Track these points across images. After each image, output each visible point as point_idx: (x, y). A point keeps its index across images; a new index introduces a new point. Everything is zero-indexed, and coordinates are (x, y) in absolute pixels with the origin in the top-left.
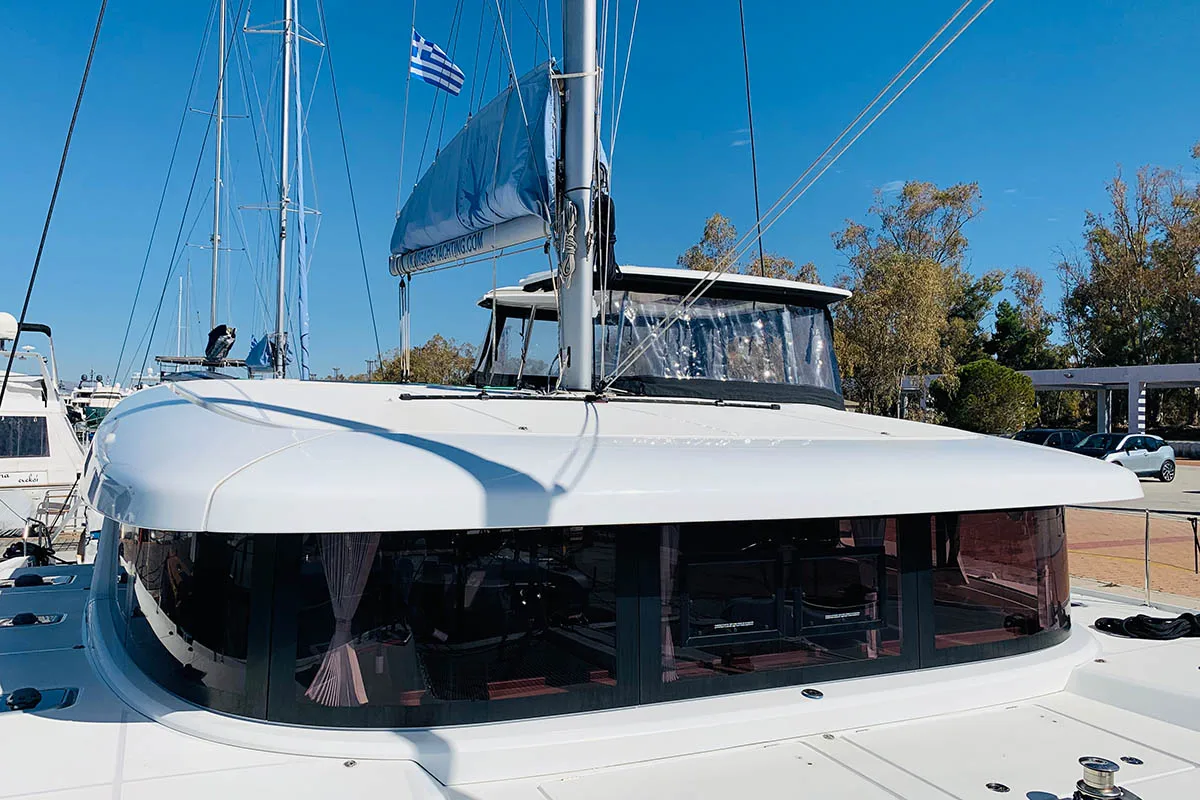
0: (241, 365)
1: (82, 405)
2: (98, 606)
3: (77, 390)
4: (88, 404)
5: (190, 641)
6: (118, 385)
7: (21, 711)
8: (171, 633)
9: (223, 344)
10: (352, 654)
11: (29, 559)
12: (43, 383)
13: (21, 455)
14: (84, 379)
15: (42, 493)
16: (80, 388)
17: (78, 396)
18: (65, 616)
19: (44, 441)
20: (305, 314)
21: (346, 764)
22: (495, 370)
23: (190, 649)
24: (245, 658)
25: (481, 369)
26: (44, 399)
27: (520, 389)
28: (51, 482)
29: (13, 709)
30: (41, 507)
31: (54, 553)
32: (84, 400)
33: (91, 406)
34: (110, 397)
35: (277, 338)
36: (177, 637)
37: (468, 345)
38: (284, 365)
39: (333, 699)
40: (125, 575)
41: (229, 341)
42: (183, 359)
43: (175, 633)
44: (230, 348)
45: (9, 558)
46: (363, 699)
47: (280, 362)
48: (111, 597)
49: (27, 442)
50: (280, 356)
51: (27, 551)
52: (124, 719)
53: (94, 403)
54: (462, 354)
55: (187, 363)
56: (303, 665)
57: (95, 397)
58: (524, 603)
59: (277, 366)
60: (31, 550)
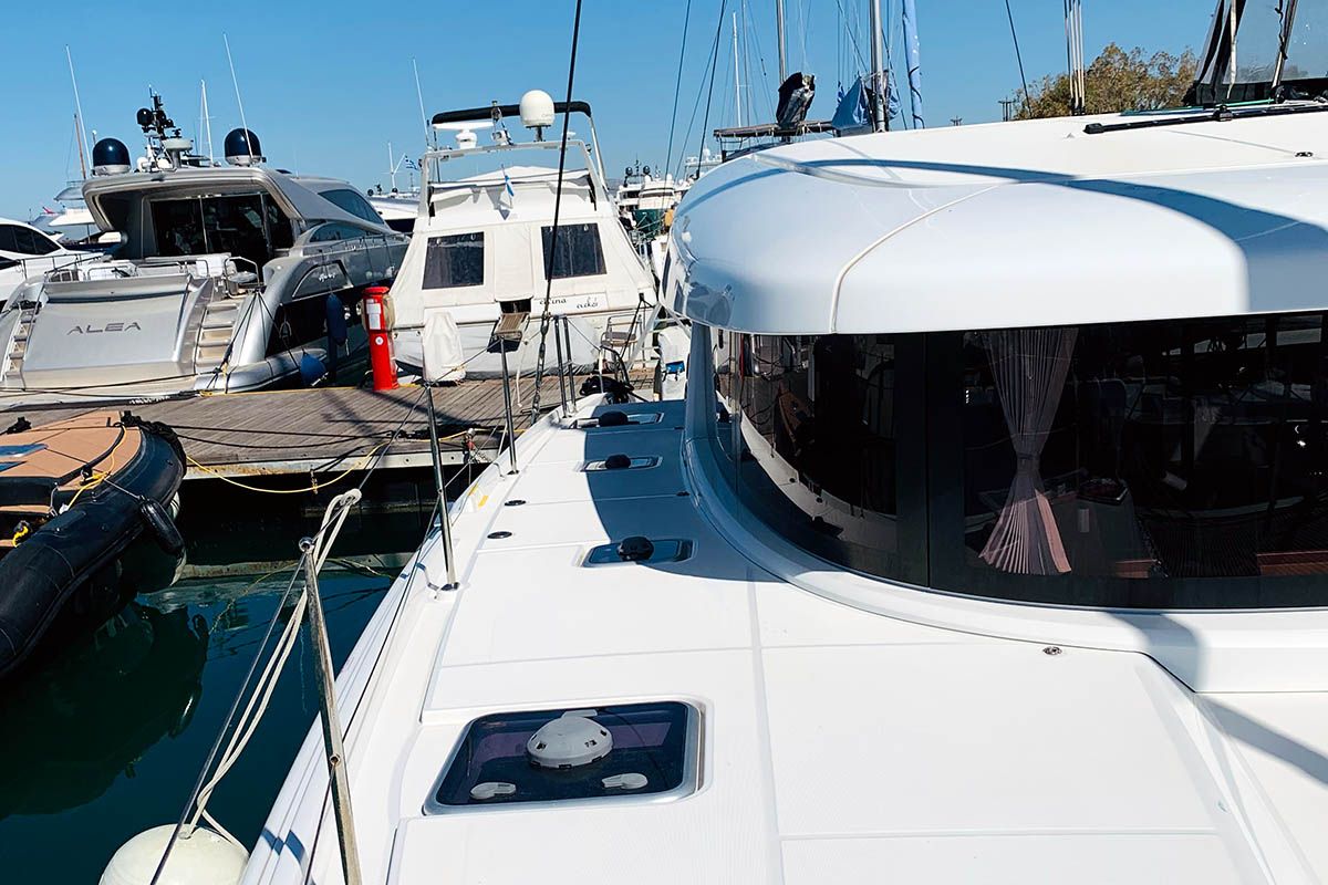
0: (825, 129)
1: (631, 208)
2: (697, 447)
3: (622, 189)
4: (637, 206)
5: (817, 492)
6: (669, 177)
7: (633, 563)
8: (792, 480)
9: (800, 100)
10: (1043, 503)
11: (607, 397)
12: (588, 179)
13: (576, 274)
14: (629, 174)
15: (602, 320)
16: (625, 186)
17: (625, 197)
18: (661, 459)
19: (598, 255)
20: (913, 37)
21: (1047, 651)
22: (1232, 78)
23: (819, 500)
24: (895, 514)
25: (1207, 80)
26: (593, 201)
27: (1281, 101)
28: (612, 306)
29: (625, 560)
30: (604, 339)
31: (633, 389)
32: (632, 201)
33: (641, 208)
34: (664, 194)
35: (875, 80)
36: (798, 485)
37: (1164, 55)
38: (886, 120)
39: (1021, 565)
40: (724, 412)
41: (807, 96)
42: (747, 130)
43: (798, 480)
44: (808, 106)
45: (587, 395)
46: (1063, 566)
47: (881, 116)
48: (712, 438)
49: (581, 258)
50: (881, 107)
51: (604, 385)
52: (750, 578)
53: (645, 204)
54: (1154, 72)
55: (753, 135)
56: (974, 524)
57: (644, 196)
58: (1302, 444)
59: (877, 122)
60: (609, 385)
